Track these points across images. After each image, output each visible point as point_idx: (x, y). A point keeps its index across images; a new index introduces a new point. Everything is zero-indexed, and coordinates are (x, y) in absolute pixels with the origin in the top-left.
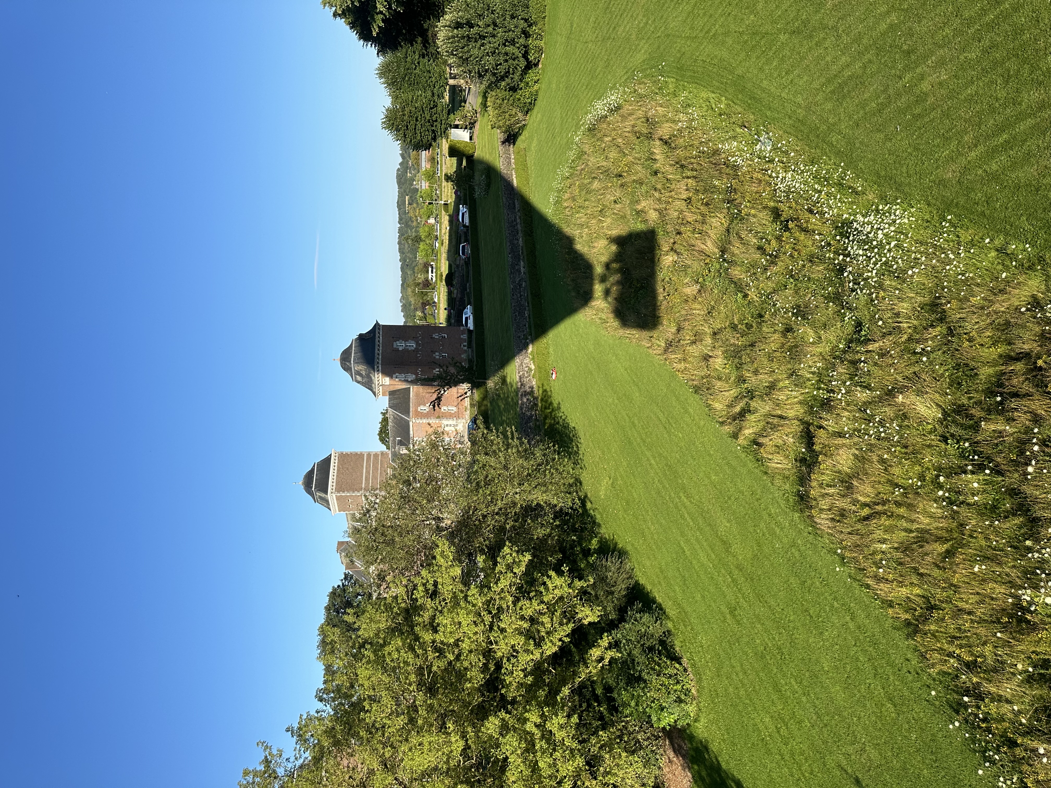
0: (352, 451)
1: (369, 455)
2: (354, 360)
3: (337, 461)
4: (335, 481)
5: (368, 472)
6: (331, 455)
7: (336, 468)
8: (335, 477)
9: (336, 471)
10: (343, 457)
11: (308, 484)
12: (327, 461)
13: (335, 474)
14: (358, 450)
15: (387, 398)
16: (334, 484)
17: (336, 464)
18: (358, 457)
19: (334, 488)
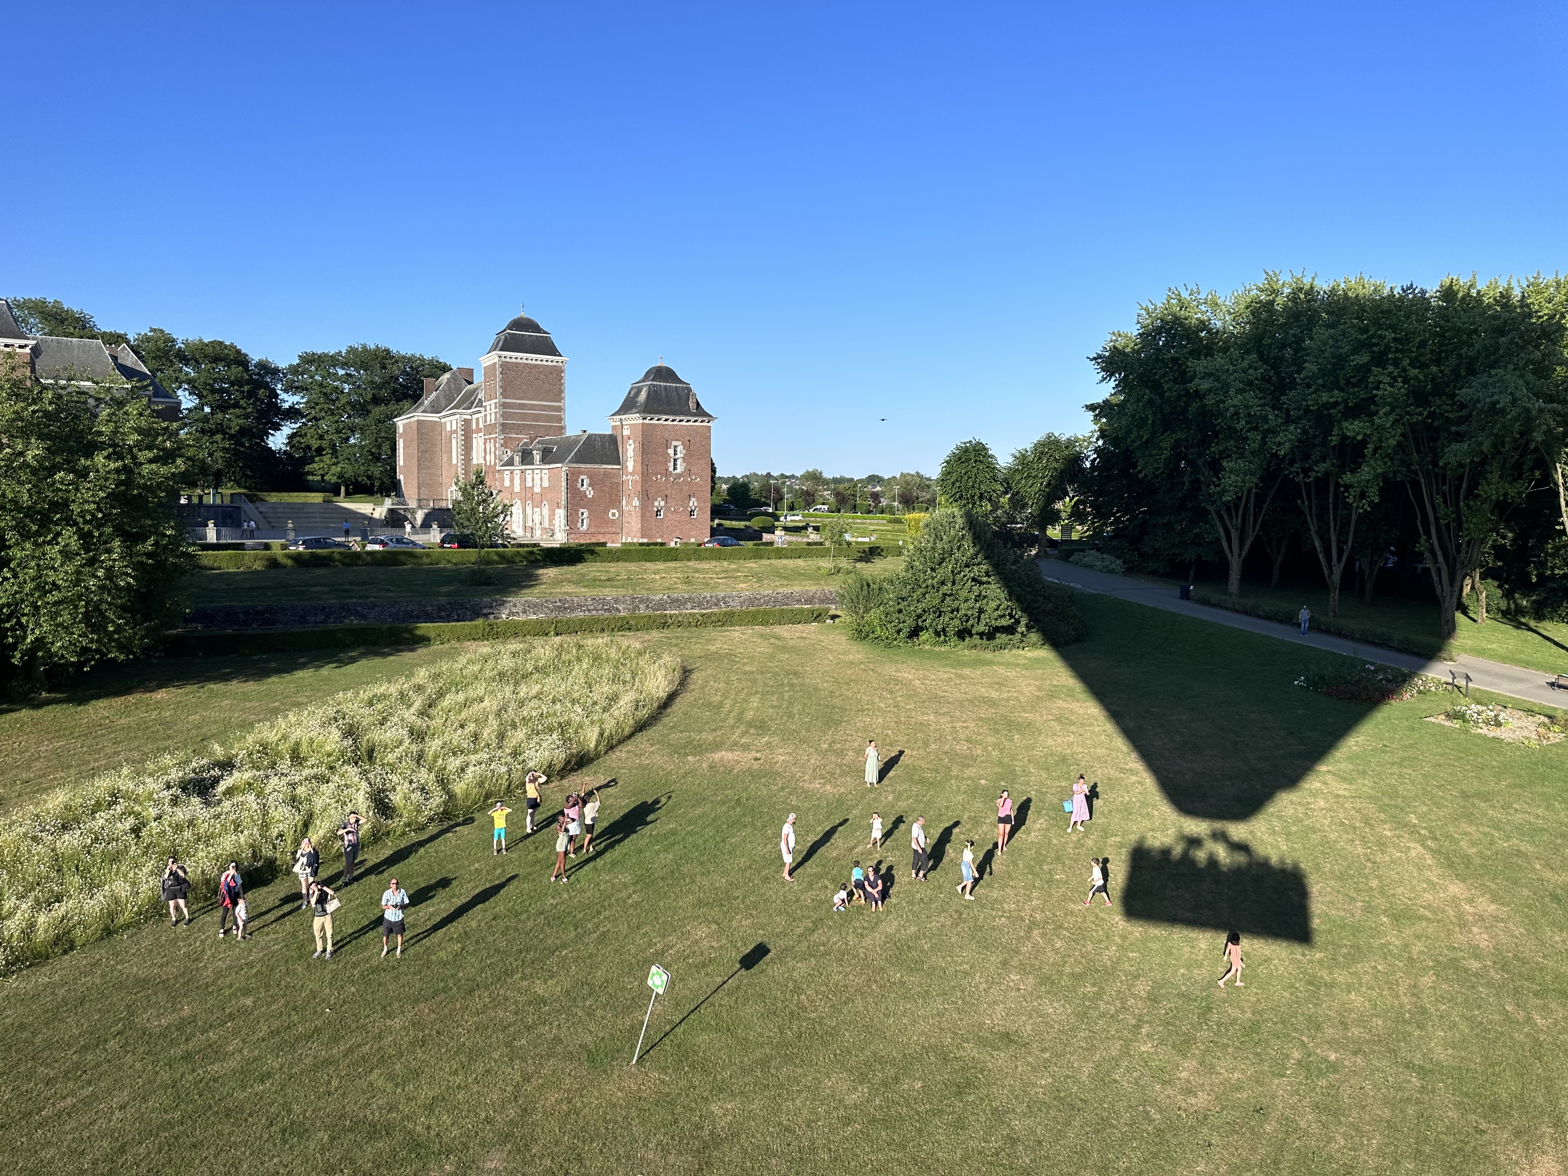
0: (566, 385)
1: (559, 409)
2: (654, 386)
3: (550, 363)
4: (519, 361)
5: (533, 407)
6: (560, 355)
7: (539, 363)
8: (524, 361)
9: (534, 362)
10: (557, 373)
11: (520, 324)
12: (552, 351)
13: (529, 362)
14: (567, 394)
15: (609, 432)
16: (513, 360)
17: (545, 363)
18: (558, 395)
19: (508, 360)
